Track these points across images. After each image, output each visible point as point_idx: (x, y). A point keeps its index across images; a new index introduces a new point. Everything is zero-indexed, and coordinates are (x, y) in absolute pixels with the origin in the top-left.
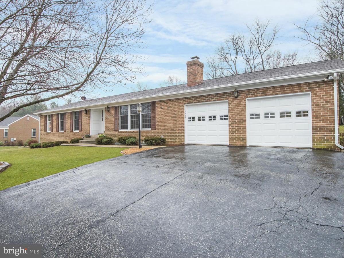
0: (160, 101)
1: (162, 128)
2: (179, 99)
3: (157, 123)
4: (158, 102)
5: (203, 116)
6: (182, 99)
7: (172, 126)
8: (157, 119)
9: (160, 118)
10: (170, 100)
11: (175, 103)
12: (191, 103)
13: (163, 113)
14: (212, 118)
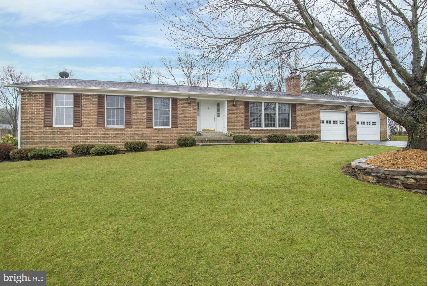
0: (300, 104)
1: (302, 128)
2: (317, 105)
3: (298, 123)
4: (298, 104)
5: (330, 120)
6: (319, 105)
7: (311, 127)
8: (297, 119)
9: (300, 119)
10: (309, 105)
11: (313, 107)
12: (326, 109)
13: (303, 115)
14: (335, 122)
